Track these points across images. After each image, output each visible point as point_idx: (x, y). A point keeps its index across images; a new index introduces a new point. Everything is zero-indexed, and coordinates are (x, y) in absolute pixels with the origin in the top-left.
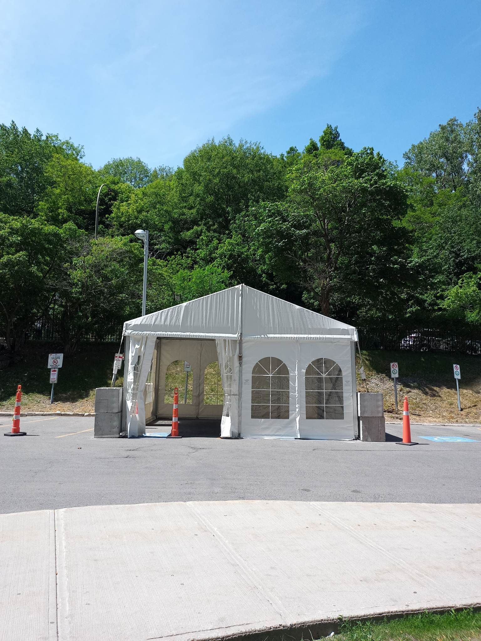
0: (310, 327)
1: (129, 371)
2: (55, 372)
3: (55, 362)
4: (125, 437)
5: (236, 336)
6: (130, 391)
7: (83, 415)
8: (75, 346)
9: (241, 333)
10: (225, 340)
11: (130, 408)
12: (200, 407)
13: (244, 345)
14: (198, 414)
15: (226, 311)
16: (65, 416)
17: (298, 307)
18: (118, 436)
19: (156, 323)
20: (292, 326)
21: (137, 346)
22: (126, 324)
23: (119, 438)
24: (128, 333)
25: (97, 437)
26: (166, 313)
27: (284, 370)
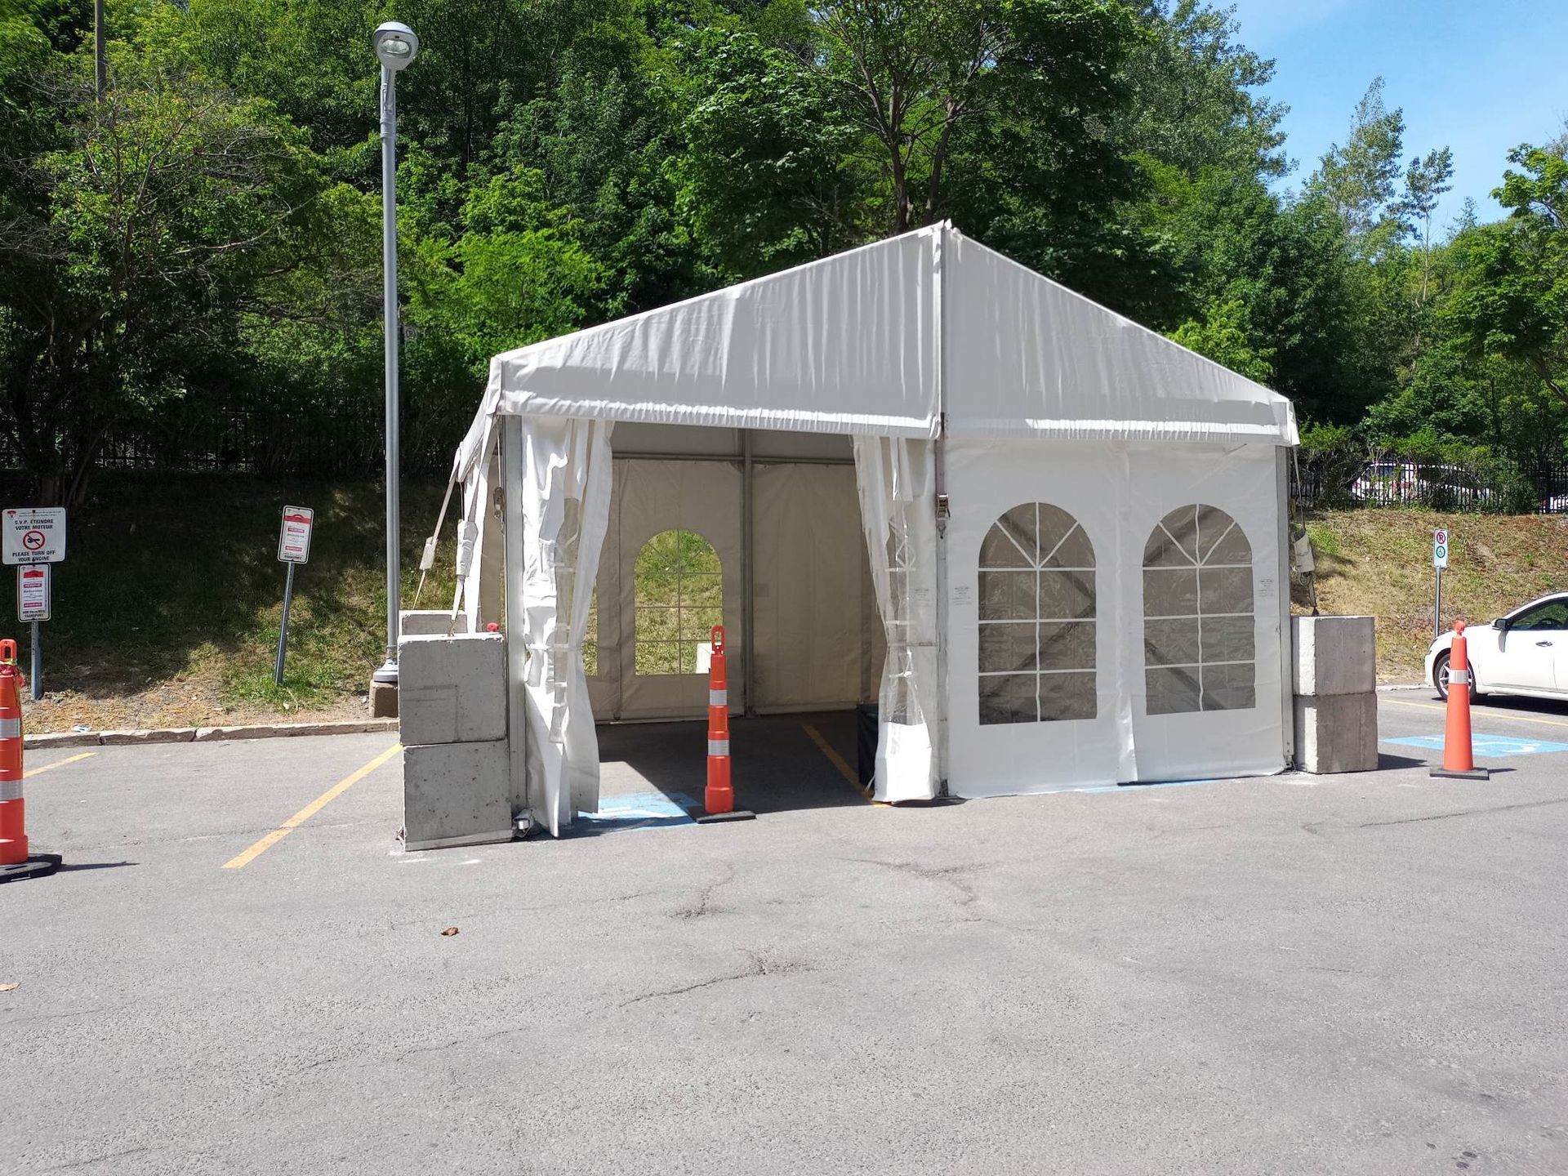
0: (1161, 393)
1: (527, 563)
2: (37, 580)
3: (31, 540)
4: (539, 833)
5: (924, 424)
6: (540, 645)
7: (191, 737)
8: (80, 484)
9: (943, 415)
10: (885, 441)
11: (548, 718)
12: (626, 681)
13: (951, 458)
14: (619, 707)
15: (887, 329)
16: (117, 744)
17: (1122, 321)
18: (510, 834)
19: (627, 366)
20: (1106, 390)
21: (557, 461)
22: (504, 366)
23: (515, 839)
24: (515, 404)
25: (421, 844)
26: (664, 326)
27: (1081, 549)
